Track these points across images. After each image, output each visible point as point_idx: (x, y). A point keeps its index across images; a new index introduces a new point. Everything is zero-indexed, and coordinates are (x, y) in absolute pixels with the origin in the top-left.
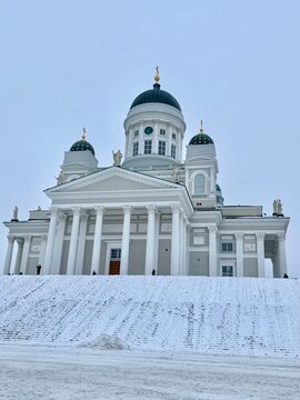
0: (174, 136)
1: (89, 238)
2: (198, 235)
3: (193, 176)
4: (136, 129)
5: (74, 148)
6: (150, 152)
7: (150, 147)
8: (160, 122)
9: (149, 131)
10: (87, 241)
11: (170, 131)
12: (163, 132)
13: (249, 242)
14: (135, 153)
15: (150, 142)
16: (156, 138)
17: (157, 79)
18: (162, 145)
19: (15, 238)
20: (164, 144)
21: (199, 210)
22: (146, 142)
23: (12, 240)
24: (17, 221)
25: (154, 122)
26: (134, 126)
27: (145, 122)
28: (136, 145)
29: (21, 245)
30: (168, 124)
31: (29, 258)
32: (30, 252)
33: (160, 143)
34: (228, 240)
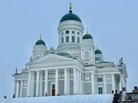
0: (78, 33)
1: (44, 81)
2: (87, 76)
3: (84, 52)
4: (62, 32)
5: (37, 44)
6: (68, 41)
7: (68, 39)
8: (72, 28)
9: (67, 32)
10: (43, 82)
11: (76, 32)
12: (73, 32)
13: (108, 77)
14: (63, 42)
15: (68, 37)
16: (70, 35)
17: (70, 8)
18: (73, 38)
19: (17, 81)
20: (74, 37)
21: (86, 66)
22: (67, 37)
23: (16, 82)
24: (17, 74)
25: (69, 28)
26: (61, 30)
27: (65, 29)
28: (63, 38)
29: (20, 83)
30: (75, 29)
31: (23, 89)
32: (23, 86)
33: (72, 37)
34: (100, 77)
